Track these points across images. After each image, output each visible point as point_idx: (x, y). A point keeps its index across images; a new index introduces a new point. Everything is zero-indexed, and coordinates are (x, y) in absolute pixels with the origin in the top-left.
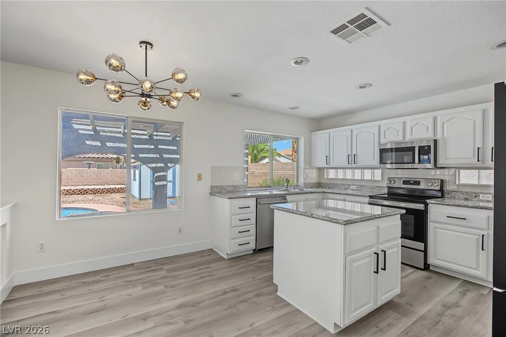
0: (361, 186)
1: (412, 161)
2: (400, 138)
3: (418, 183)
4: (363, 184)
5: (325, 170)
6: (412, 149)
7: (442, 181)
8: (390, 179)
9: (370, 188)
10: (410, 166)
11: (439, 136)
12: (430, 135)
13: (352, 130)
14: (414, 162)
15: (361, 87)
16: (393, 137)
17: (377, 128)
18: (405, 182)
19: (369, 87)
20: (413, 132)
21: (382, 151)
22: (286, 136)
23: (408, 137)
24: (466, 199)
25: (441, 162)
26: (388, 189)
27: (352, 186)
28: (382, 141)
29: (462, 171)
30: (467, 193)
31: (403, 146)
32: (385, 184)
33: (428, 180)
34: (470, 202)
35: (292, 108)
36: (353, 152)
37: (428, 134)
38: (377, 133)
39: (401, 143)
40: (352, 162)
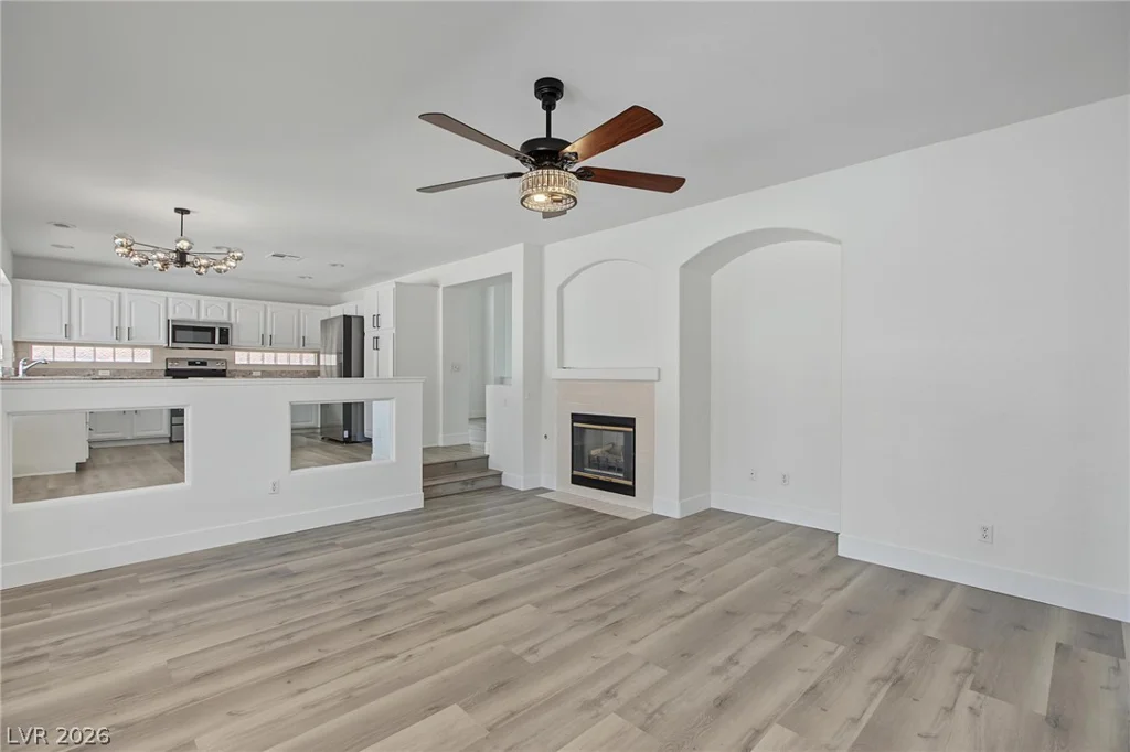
0: (118, 371)
1: (210, 341)
2: (193, 317)
3: (204, 363)
4: (120, 368)
6: (212, 330)
7: (227, 362)
8: (172, 360)
9: (136, 373)
11: (233, 321)
12: (225, 318)
13: (120, 294)
14: (213, 342)
16: (185, 314)
17: (167, 299)
18: (190, 363)
20: (208, 314)
21: (175, 329)
25: (235, 344)
27: (101, 371)
28: (172, 317)
29: (239, 353)
31: (201, 325)
32: (162, 366)
33: (212, 360)
36: (126, 326)
37: (223, 318)
38: (162, 306)
39: (195, 322)
40: (123, 336)
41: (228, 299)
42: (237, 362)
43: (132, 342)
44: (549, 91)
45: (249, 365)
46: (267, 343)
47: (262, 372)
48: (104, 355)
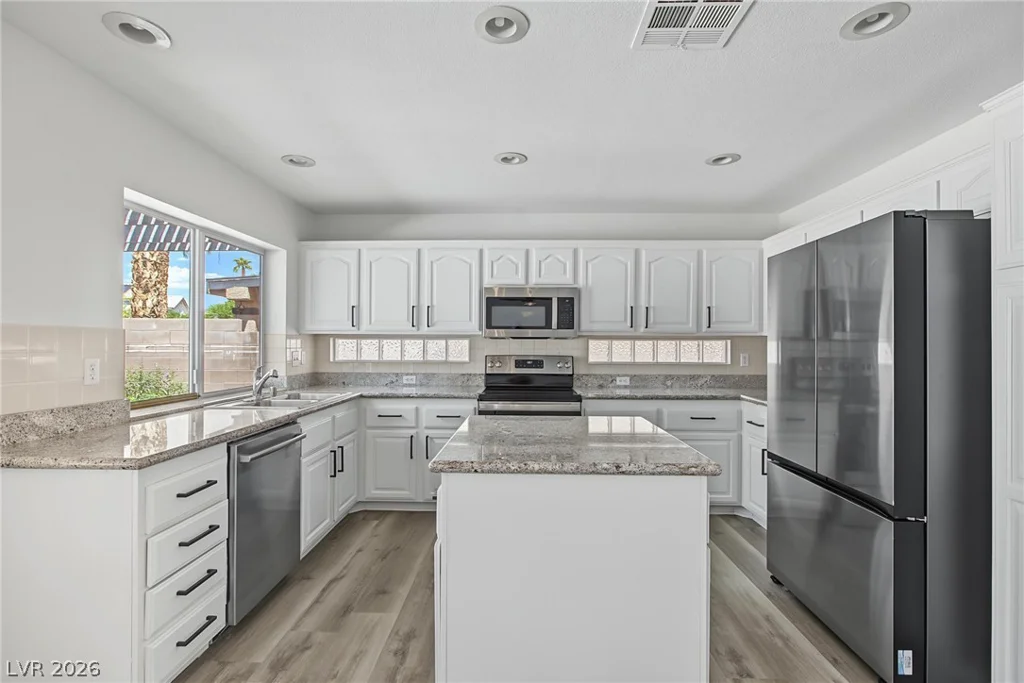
0: (426, 376)
1: (544, 324)
2: (519, 280)
3: (540, 364)
4: (430, 370)
5: (331, 340)
6: (546, 302)
7: (574, 360)
8: (493, 359)
9: (448, 379)
11: (581, 283)
12: (570, 279)
13: (419, 250)
14: (548, 325)
15: (505, 160)
16: (507, 276)
17: (482, 252)
18: (520, 363)
19: (520, 162)
20: (543, 273)
21: (490, 303)
22: (243, 242)
23: (534, 280)
24: (601, 386)
25: (585, 326)
26: (486, 380)
27: (405, 377)
28: (487, 283)
29: (591, 343)
30: (601, 376)
32: (480, 369)
33: (551, 357)
34: (605, 390)
35: (291, 160)
36: (425, 302)
37: (566, 280)
38: (475, 265)
39: (523, 289)
40: (420, 324)
41: (573, 243)
42: (591, 359)
43: (431, 331)
45: (611, 364)
46: (640, 324)
47: (632, 377)
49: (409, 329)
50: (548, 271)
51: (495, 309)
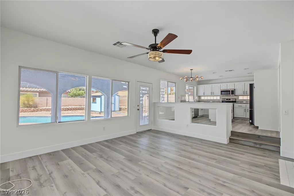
2: (226, 88)
3: (230, 99)
4: (214, 100)
5: (201, 96)
6: (229, 91)
7: (236, 99)
8: (223, 99)
9: (217, 101)
10: (229, 95)
11: (235, 88)
12: (233, 88)
13: (212, 85)
14: (230, 94)
16: (224, 87)
17: (220, 85)
18: (227, 99)
21: (222, 91)
23: (228, 88)
25: (236, 94)
28: (221, 89)
29: (240, 96)
30: (241, 101)
31: (227, 90)
32: (221, 100)
33: (232, 99)
36: (213, 92)
38: (220, 87)
39: (226, 89)
40: (212, 94)
41: (234, 83)
42: (239, 99)
43: (214, 95)
44: (156, 32)
45: (243, 100)
46: (245, 94)
47: (246, 101)
48: (209, 98)
49: (210, 95)
50: (230, 87)
51: (223, 92)
